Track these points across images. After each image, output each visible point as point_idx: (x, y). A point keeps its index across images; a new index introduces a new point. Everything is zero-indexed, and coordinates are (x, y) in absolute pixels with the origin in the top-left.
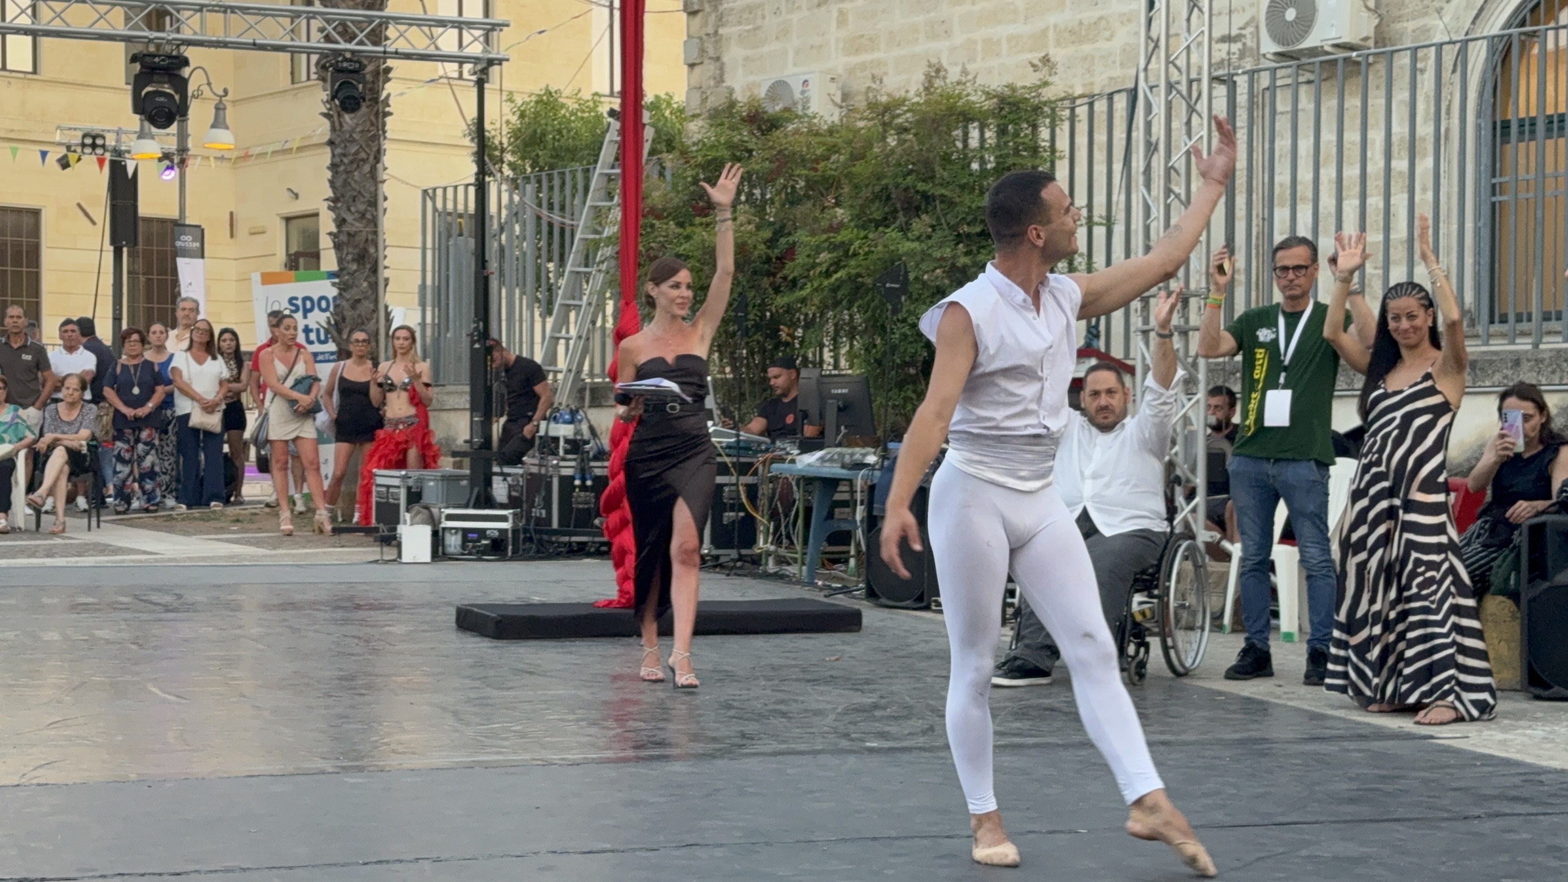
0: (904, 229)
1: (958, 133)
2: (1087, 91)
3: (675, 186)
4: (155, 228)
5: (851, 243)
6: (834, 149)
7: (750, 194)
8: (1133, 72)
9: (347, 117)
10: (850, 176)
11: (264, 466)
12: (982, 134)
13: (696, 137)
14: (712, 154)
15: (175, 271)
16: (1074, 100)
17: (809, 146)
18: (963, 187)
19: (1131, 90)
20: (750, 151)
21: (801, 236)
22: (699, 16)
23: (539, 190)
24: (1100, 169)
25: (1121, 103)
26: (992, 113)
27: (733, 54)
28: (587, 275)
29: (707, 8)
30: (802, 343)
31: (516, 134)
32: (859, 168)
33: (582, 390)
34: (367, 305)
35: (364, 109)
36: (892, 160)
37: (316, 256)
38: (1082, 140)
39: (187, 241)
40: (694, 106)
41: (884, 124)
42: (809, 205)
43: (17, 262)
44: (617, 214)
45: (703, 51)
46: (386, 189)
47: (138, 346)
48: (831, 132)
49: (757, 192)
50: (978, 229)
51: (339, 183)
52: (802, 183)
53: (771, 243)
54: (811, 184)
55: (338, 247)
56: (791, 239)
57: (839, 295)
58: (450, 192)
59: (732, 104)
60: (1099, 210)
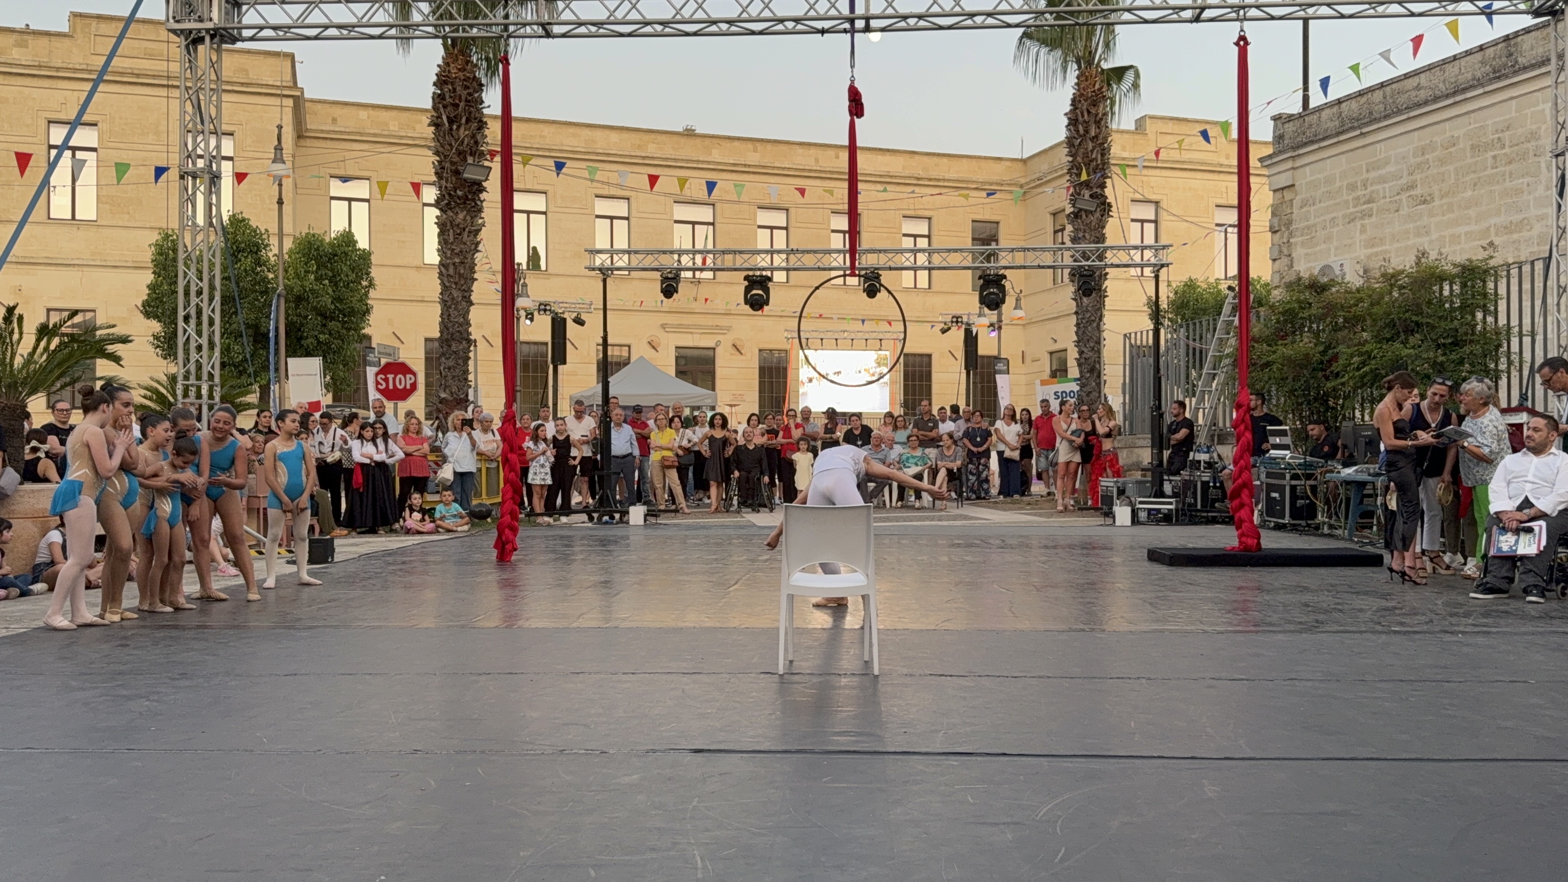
0: (1404, 343)
1: (1436, 288)
2: (1517, 260)
3: (1266, 326)
4: (985, 360)
5: (1372, 351)
6: (1361, 300)
7: (1310, 327)
8: (1548, 247)
9: (1085, 299)
10: (1370, 315)
11: (1039, 477)
12: (1451, 287)
13: (1278, 298)
14: (1288, 307)
15: (995, 382)
16: (1509, 265)
17: (1346, 299)
18: (1440, 318)
19: (1544, 259)
20: (1310, 304)
21: (1342, 348)
22: (1278, 235)
23: (1188, 330)
24: (1527, 304)
25: (1539, 266)
26: (1457, 276)
27: (1298, 252)
28: (1215, 375)
29: (1283, 229)
30: (1342, 407)
31: (1171, 303)
32: (1375, 310)
33: (1212, 436)
34: (1095, 394)
35: (1094, 295)
36: (1396, 305)
37: (1066, 371)
38: (1514, 288)
39: (1000, 366)
40: (1276, 282)
41: (1391, 285)
42: (1347, 331)
43: (921, 380)
44: (1233, 341)
45: (1281, 252)
46: (1105, 334)
47: (979, 419)
48: (1358, 291)
49: (1314, 326)
50: (1450, 341)
51: (1080, 333)
52: (1341, 320)
53: (1323, 353)
54: (1346, 320)
55: (1080, 365)
56: (1335, 351)
57: (1365, 380)
58: (1139, 335)
59: (1300, 279)
60: (1527, 326)
